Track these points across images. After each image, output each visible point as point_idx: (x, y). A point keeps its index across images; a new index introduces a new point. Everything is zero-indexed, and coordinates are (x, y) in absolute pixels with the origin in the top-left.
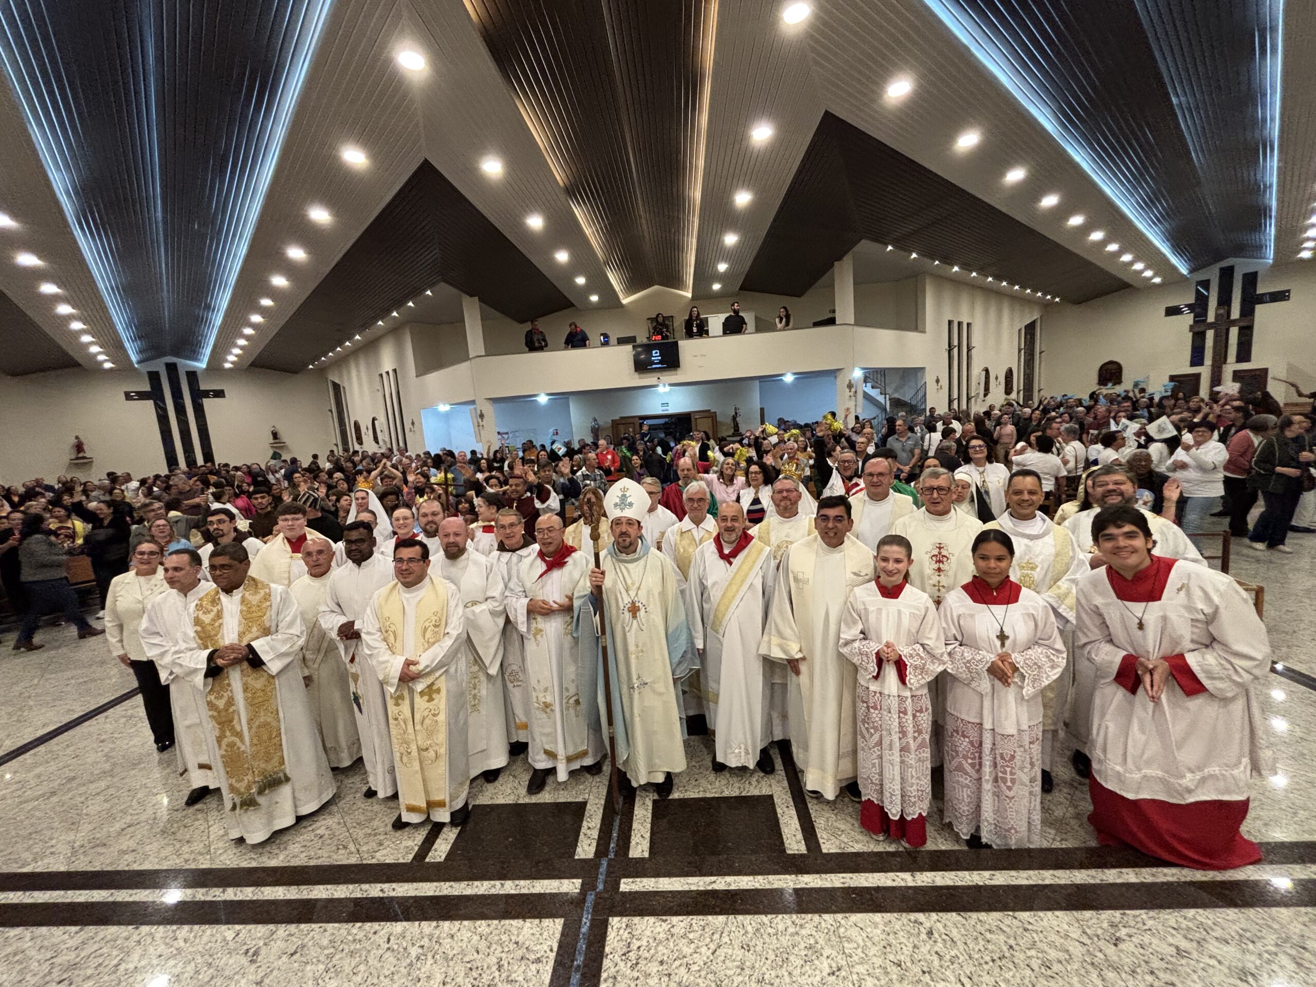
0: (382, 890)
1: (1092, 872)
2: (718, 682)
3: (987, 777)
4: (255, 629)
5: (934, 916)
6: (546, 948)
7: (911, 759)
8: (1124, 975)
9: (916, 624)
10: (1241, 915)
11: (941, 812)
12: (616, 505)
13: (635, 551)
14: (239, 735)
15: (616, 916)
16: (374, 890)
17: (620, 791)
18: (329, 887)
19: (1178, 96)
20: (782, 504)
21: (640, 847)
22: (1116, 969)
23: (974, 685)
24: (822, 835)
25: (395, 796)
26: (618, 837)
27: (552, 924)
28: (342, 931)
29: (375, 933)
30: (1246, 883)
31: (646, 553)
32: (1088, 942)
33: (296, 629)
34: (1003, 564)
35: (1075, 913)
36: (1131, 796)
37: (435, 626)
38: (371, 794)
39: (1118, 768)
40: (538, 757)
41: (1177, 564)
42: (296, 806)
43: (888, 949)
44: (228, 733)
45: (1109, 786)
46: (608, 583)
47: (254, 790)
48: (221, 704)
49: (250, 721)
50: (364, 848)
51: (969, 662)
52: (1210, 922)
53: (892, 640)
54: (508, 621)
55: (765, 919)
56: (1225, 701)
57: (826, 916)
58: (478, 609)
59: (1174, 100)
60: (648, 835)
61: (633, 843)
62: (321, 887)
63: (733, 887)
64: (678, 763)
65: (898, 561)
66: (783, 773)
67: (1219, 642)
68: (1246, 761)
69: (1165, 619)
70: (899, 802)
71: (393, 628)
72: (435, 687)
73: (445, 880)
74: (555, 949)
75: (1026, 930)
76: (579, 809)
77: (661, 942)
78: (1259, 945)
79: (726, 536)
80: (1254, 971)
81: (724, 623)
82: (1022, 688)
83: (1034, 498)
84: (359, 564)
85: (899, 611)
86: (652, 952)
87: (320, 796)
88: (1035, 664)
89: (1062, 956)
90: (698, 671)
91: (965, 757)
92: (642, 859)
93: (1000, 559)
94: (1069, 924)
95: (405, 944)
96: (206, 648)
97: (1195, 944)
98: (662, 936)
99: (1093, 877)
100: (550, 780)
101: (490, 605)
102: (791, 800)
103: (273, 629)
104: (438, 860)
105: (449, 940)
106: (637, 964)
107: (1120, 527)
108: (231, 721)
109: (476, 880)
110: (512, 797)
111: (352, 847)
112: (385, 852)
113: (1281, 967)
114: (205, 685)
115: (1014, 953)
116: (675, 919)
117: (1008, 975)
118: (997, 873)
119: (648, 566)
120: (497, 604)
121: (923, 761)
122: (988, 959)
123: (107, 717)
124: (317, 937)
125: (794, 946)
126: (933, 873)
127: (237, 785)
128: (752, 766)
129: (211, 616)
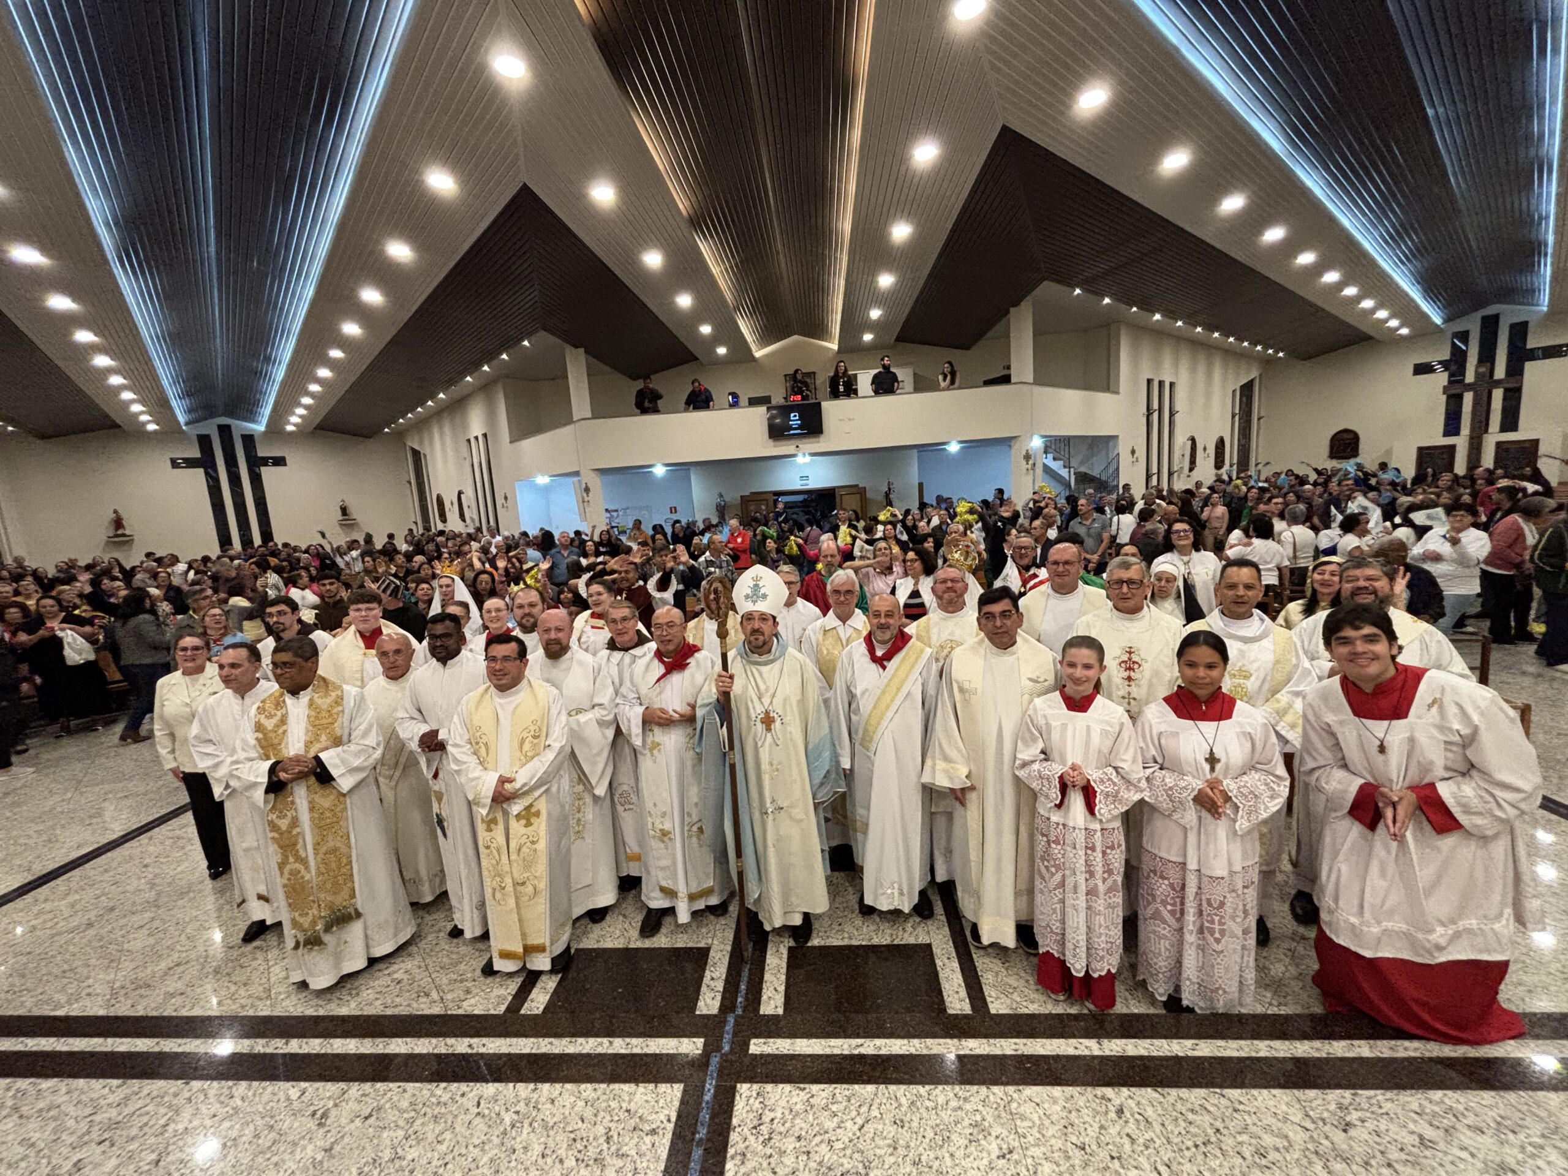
0: (470, 1046)
1: (1317, 1044)
2: (868, 808)
3: (1191, 927)
4: (323, 738)
5: (1125, 1091)
6: (662, 1117)
7: (1100, 905)
8: (1354, 1167)
9: (1109, 743)
11: (1133, 968)
12: (747, 597)
13: (769, 651)
14: (304, 862)
15: (745, 1082)
16: (461, 1046)
17: (749, 935)
18: (409, 1040)
19: (1434, 107)
20: (946, 596)
21: (772, 1002)
22: (1345, 1160)
23: (1176, 816)
24: (990, 993)
25: (485, 936)
26: (748, 989)
27: (669, 1091)
28: (425, 1092)
29: (463, 1095)
30: (1503, 1061)
31: (782, 654)
32: (1311, 1126)
33: (372, 740)
34: (1215, 673)
35: (1295, 1091)
36: (1368, 954)
37: (535, 737)
38: (456, 933)
39: (1353, 920)
40: (652, 895)
41: (1427, 674)
42: (368, 947)
43: (1070, 1129)
44: (291, 859)
45: (1341, 941)
46: (737, 689)
47: (319, 927)
48: (284, 824)
49: (317, 846)
50: (449, 996)
51: (1171, 789)
52: (1461, 1107)
53: (1079, 762)
54: (618, 732)
55: (922, 1090)
56: (1484, 840)
57: (995, 1089)
58: (583, 718)
59: (1430, 112)
60: (782, 988)
61: (764, 998)
62: (399, 1040)
63: (883, 1052)
64: (819, 901)
65: (1087, 667)
66: (943, 918)
67: (1479, 771)
68: (1508, 911)
69: (1412, 740)
70: (1084, 955)
71: (485, 739)
72: (533, 810)
73: (544, 1036)
74: (673, 1119)
75: (1236, 1110)
76: (700, 957)
77: (797, 1114)
78: (1522, 1136)
79: (879, 635)
80: (1514, 1166)
81: (876, 738)
82: (1235, 821)
83: (1250, 593)
84: (444, 664)
85: (1088, 727)
86: (788, 1125)
87: (396, 935)
88: (1252, 792)
89: (1281, 1143)
90: (844, 794)
91: (1164, 903)
92: (775, 1017)
93: (1210, 666)
94: (1287, 1104)
95: (497, 1109)
96: (268, 758)
97: (1441, 1133)
98: (800, 1107)
99: (1318, 1049)
100: (667, 921)
101: (597, 713)
102: (953, 950)
103: (345, 739)
104: (536, 1012)
105: (549, 1106)
106: (770, 1139)
107: (1357, 628)
108: (295, 844)
109: (580, 1036)
110: (622, 940)
111: (434, 995)
112: (473, 1001)
113: (1549, 1163)
114: (266, 802)
115: (1222, 1138)
116: (815, 1088)
117: (1215, 1163)
118: (1201, 1042)
119: (786, 671)
120: (605, 713)
121: (1113, 908)
122: (1190, 1144)
123: (151, 838)
124: (395, 1098)
125: (956, 1123)
126: (1124, 1041)
127: (301, 920)
128: (907, 911)
129: (274, 721)
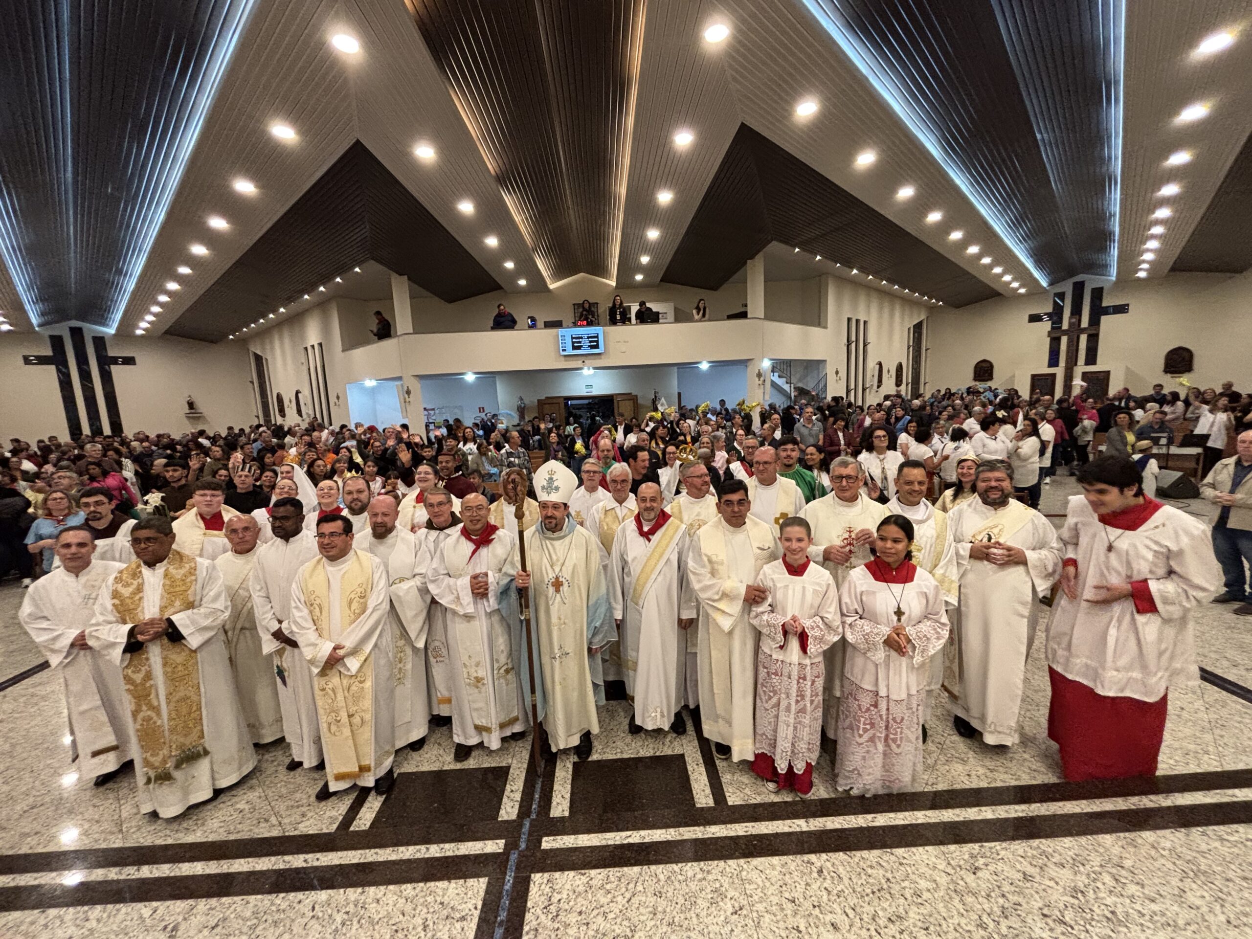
0: (305, 861)
1: (957, 811)
2: (637, 650)
4: (177, 603)
5: (824, 856)
6: (470, 906)
7: (808, 718)
8: (980, 899)
9: (818, 599)
10: (1074, 843)
12: (543, 488)
13: (562, 529)
14: (157, 710)
15: (538, 872)
16: (297, 861)
17: (541, 757)
18: (250, 860)
19: (1041, 132)
21: (560, 807)
22: (974, 894)
23: (870, 654)
24: (728, 789)
25: (321, 765)
26: (540, 797)
27: (476, 884)
28: (266, 902)
29: (300, 902)
31: (571, 531)
32: (952, 872)
33: (220, 604)
37: (361, 597)
38: (295, 766)
42: (213, 779)
44: (144, 708)
47: (170, 765)
48: (138, 677)
49: (169, 695)
50: (286, 821)
51: (867, 634)
52: (1050, 850)
53: (796, 614)
55: (675, 867)
57: (730, 862)
58: (405, 586)
59: (1039, 136)
60: (568, 796)
61: (554, 804)
62: (242, 861)
63: (647, 840)
70: (788, 758)
71: (318, 601)
73: (370, 848)
74: (479, 907)
75: (901, 864)
76: (502, 774)
77: (580, 894)
78: (1088, 867)
80: (1083, 889)
81: (643, 596)
82: (913, 657)
84: (287, 540)
85: (804, 587)
86: (572, 903)
87: (240, 768)
88: (925, 636)
92: (562, 819)
94: (937, 857)
95: (330, 911)
97: (1038, 870)
98: (581, 888)
101: (418, 579)
102: (700, 758)
103: (196, 603)
104: (363, 828)
105: (374, 905)
106: (557, 915)
108: (149, 695)
109: (402, 845)
110: (437, 764)
111: (273, 820)
112: (308, 823)
113: (1104, 884)
114: (122, 660)
115: (891, 885)
116: (593, 872)
117: (885, 905)
118: (878, 815)
119: (573, 546)
120: (424, 580)
121: (815, 720)
124: (238, 909)
125: (701, 890)
126: (825, 819)
127: (152, 759)
128: (666, 728)
129: (131, 589)
